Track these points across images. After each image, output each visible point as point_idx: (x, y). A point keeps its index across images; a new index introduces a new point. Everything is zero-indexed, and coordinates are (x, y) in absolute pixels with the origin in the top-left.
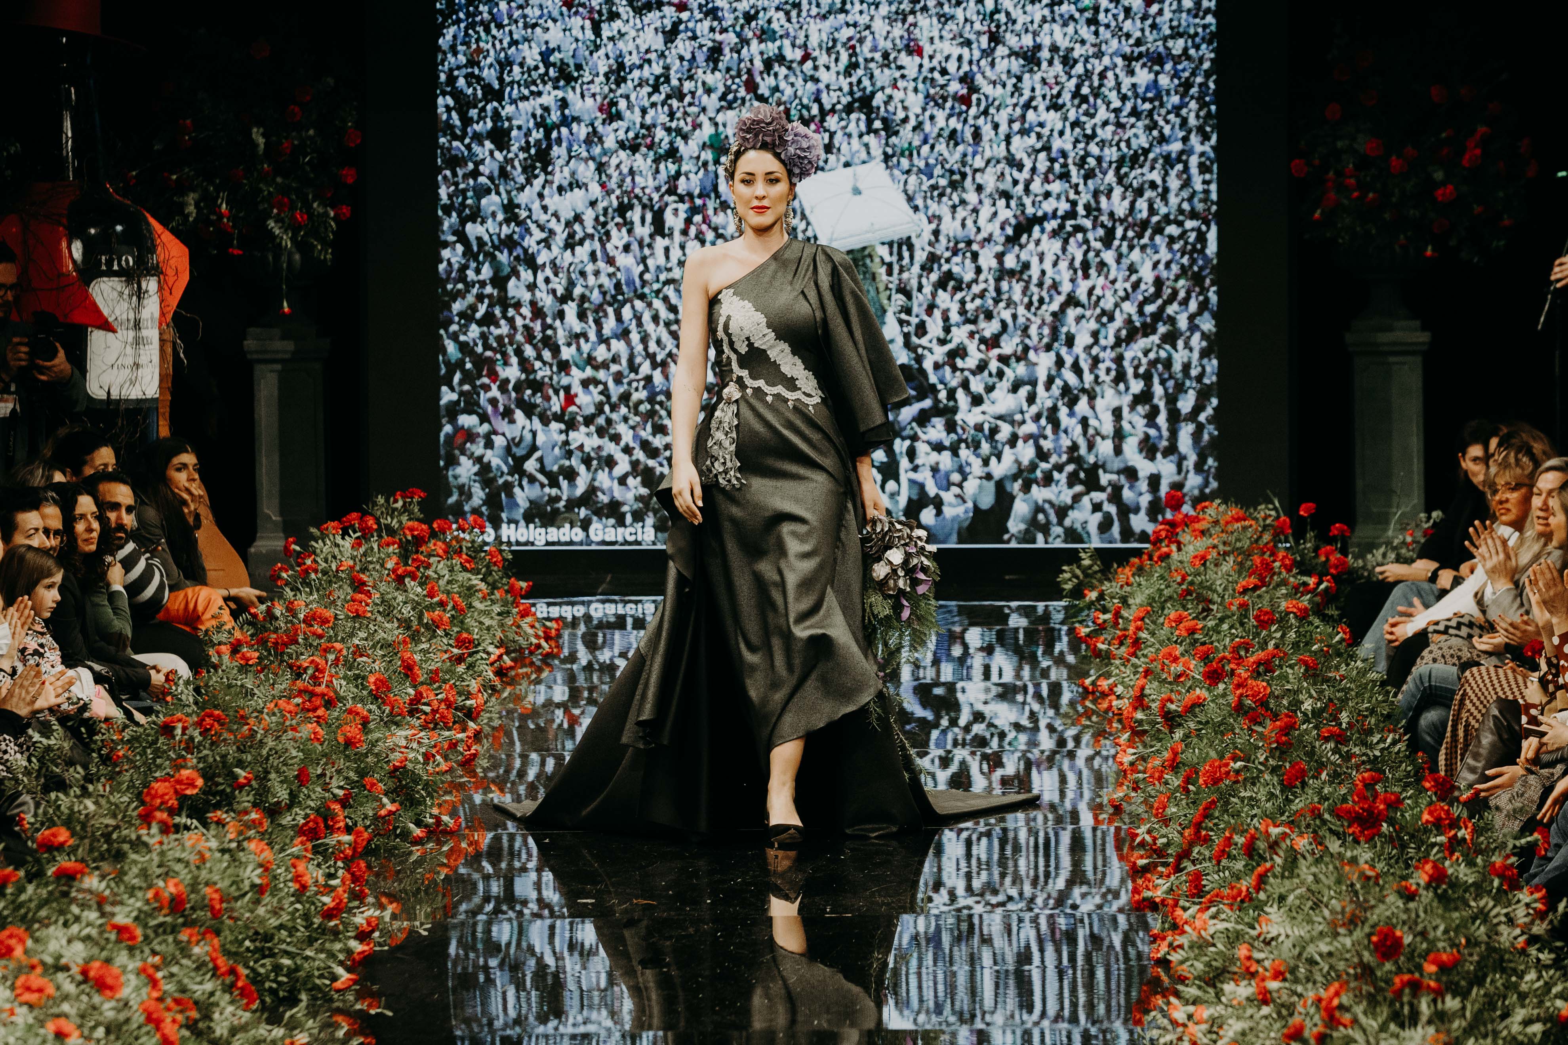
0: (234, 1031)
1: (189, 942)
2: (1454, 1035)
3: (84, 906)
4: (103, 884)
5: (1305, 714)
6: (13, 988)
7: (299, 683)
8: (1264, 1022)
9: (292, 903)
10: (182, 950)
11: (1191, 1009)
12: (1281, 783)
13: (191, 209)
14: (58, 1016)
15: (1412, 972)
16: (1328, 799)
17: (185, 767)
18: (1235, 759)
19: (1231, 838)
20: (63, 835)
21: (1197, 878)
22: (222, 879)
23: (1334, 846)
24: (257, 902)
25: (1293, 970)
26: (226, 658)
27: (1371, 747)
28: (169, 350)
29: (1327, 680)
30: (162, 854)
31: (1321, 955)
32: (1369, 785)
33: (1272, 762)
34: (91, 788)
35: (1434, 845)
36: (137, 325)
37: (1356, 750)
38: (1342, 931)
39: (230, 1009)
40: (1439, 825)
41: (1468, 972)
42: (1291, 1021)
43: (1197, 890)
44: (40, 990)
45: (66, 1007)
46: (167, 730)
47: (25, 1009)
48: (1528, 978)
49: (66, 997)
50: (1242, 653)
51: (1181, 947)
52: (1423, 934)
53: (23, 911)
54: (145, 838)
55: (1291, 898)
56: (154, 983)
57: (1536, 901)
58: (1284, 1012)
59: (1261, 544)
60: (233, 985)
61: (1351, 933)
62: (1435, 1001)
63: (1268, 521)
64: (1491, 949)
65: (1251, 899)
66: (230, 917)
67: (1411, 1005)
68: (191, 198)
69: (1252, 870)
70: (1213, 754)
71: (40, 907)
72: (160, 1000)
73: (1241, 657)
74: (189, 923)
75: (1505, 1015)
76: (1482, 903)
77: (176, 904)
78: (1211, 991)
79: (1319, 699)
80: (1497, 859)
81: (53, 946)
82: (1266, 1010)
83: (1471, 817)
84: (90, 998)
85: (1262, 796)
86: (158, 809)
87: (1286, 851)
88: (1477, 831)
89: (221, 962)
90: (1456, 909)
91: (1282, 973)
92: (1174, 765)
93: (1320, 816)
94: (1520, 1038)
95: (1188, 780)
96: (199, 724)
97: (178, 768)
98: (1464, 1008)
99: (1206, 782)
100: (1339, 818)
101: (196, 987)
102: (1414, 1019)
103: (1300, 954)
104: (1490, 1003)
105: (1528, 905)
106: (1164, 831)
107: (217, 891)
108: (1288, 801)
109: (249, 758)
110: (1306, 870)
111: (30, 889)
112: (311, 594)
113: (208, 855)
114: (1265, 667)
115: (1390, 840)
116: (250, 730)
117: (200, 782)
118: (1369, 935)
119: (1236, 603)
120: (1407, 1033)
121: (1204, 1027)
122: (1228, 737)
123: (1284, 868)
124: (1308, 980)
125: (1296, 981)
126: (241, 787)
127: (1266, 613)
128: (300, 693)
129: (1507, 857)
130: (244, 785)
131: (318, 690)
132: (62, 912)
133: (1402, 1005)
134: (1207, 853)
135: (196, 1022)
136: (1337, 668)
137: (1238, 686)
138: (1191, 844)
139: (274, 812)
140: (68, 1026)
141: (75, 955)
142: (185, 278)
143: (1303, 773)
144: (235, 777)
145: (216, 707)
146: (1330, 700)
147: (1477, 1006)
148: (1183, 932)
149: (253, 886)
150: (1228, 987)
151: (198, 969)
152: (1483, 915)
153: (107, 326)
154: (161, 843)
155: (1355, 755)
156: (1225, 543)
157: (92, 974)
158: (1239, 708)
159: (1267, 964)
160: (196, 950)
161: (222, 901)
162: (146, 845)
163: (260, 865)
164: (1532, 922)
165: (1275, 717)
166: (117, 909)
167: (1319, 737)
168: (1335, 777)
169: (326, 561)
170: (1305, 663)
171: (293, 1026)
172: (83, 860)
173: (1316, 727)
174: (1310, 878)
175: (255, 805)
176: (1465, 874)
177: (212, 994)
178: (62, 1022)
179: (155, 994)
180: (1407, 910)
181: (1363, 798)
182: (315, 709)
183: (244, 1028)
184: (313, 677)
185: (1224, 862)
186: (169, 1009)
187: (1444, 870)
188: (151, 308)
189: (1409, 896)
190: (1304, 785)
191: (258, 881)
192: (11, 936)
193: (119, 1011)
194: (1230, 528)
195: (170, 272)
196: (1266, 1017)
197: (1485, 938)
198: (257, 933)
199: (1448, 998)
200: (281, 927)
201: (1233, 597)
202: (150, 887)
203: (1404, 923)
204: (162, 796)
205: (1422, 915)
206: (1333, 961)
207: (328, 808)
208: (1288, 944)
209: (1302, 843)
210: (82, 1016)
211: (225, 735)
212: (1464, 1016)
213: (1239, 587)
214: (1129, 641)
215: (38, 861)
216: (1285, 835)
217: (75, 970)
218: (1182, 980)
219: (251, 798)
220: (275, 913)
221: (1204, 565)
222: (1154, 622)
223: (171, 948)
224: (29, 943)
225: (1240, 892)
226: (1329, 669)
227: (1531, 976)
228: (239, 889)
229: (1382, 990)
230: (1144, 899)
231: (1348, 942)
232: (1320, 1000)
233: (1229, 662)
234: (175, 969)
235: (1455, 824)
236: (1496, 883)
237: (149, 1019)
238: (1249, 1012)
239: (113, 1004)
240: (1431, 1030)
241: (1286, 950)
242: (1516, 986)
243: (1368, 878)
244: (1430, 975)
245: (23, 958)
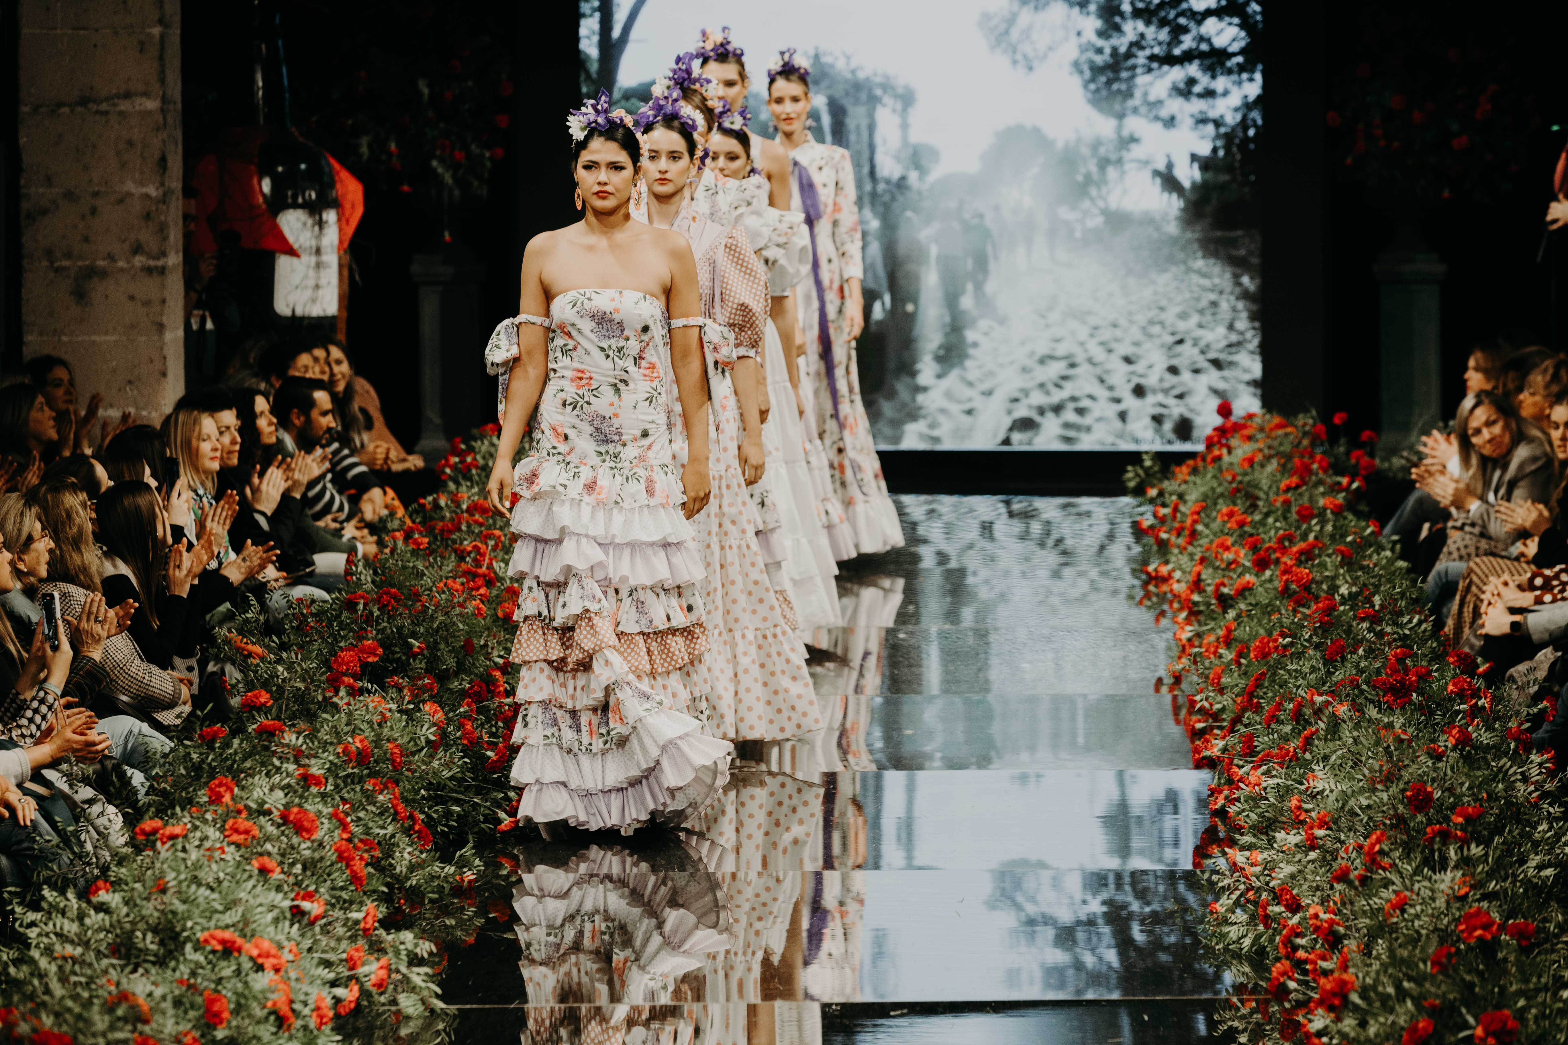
0: (412, 868)
1: (374, 791)
2: (1478, 877)
3: (283, 759)
4: (301, 740)
5: (1342, 596)
6: (222, 829)
7: (464, 566)
8: (1311, 866)
9: (461, 758)
10: (368, 797)
11: (1247, 853)
12: (1323, 657)
13: (364, 150)
14: (261, 854)
15: (1440, 823)
16: (1363, 672)
17: (368, 639)
18: (1283, 635)
19: (1280, 704)
20: (264, 697)
21: (1249, 740)
22: (402, 736)
23: (1372, 712)
24: (432, 756)
25: (1336, 821)
26: (400, 544)
27: (1402, 626)
28: (346, 273)
29: (1362, 568)
30: (350, 714)
31: (1360, 808)
32: (1400, 660)
33: (1315, 639)
34: (284, 655)
35: (1458, 712)
36: (318, 251)
37: (1388, 629)
38: (1379, 787)
39: (409, 849)
40: (1462, 695)
41: (1489, 823)
42: (1335, 866)
43: (1249, 751)
44: (247, 832)
45: (268, 846)
46: (350, 605)
47: (233, 847)
48: (1540, 828)
49: (268, 839)
50: (1287, 544)
51: (1238, 800)
52: (1450, 790)
53: (229, 763)
54: (335, 700)
55: (1334, 757)
56: (344, 826)
57: (1546, 761)
58: (1329, 858)
59: (1301, 447)
60: (411, 828)
61: (1387, 789)
62: (1461, 848)
63: (1307, 428)
64: (1509, 804)
65: (1298, 759)
66: (408, 770)
67: (1440, 850)
68: (364, 141)
69: (1299, 734)
70: (1262, 632)
71: (244, 759)
72: (350, 840)
73: (1285, 548)
74: (373, 774)
75: (1522, 861)
76: (1502, 763)
77: (362, 758)
78: (1264, 837)
79: (1355, 584)
80: (1513, 724)
81: (257, 793)
82: (1313, 855)
83: (1489, 687)
84: (289, 839)
85: (1306, 670)
86: (345, 674)
87: (1328, 717)
88: (1496, 700)
89: (400, 808)
90: (1479, 769)
91: (1327, 823)
92: (1228, 641)
93: (1358, 686)
94: (1535, 880)
95: (1240, 655)
96: (378, 601)
97: (360, 638)
98: (1486, 855)
99: (1256, 657)
100: (1374, 688)
101: (378, 831)
102: (1443, 865)
103: (1342, 808)
104: (1508, 849)
105: (1540, 765)
106: (1219, 698)
107: (397, 746)
108: (1329, 674)
109: (422, 630)
110: (1347, 734)
111: (236, 742)
112: (472, 487)
113: (388, 714)
114: (1306, 556)
115: (1420, 707)
116: (423, 605)
117: (380, 651)
118: (1403, 791)
119: (1281, 499)
120: (1437, 877)
121: (1258, 869)
122: (1275, 617)
123: (1327, 731)
124: (1350, 830)
125: (1339, 830)
126: (415, 656)
127: (1307, 508)
128: (465, 573)
129: (1522, 724)
130: (418, 654)
131: (480, 571)
132: (263, 764)
133: (1432, 852)
134: (1258, 718)
135: (379, 860)
136: (1370, 556)
137: (1284, 572)
138: (1244, 710)
139: (443, 677)
140: (270, 863)
141: (277, 800)
142: (359, 211)
143: (1343, 649)
144: (411, 646)
145: (393, 585)
146: (1364, 585)
147: (1498, 852)
148: (1238, 788)
149: (428, 742)
150: (1280, 836)
151: (381, 814)
152: (1502, 774)
153: (292, 252)
154: (348, 704)
155: (1387, 634)
156: (1270, 447)
157: (292, 817)
158: (1285, 592)
159: (1314, 814)
160: (381, 797)
161: (402, 755)
162: (335, 706)
163: (434, 725)
164: (1545, 781)
165: (1317, 598)
166: (313, 761)
167: (1355, 617)
168: (1370, 652)
169: (484, 458)
170: (1341, 552)
171: (464, 863)
172: (278, 718)
173: (1351, 609)
174: (1351, 741)
175: (427, 671)
176: (1485, 738)
177: (393, 836)
178: (266, 859)
179: (345, 836)
180: (1435, 769)
181: (1395, 671)
182: (478, 589)
183: (421, 865)
184: (475, 560)
185: (1273, 726)
186: (357, 848)
187: (1469, 735)
188: (331, 236)
189: (1437, 757)
190: (1343, 659)
191: (432, 738)
192: (220, 785)
193: (314, 851)
194: (1274, 434)
195: (348, 206)
196: (1313, 861)
197: (1503, 794)
198: (431, 783)
199: (1473, 846)
200: (452, 778)
201: (1277, 494)
202: (339, 743)
203: (1433, 780)
204: (347, 664)
205: (1449, 772)
206: (1371, 813)
207: (489, 675)
208: (1332, 797)
209: (1343, 710)
210: (283, 855)
211: (401, 610)
212: (1487, 861)
213: (1282, 486)
214: (1186, 532)
215: (240, 719)
216: (1328, 703)
217: (276, 813)
218: (1239, 829)
219: (423, 665)
220: (448, 765)
221: (1252, 466)
222: (1208, 516)
223: (359, 795)
224: (236, 790)
225: (1288, 751)
226: (1364, 557)
227: (1544, 826)
228: (416, 744)
229: (1414, 838)
230: (1204, 758)
231: (1385, 796)
232: (1361, 847)
233: (1275, 551)
234: (362, 814)
235: (1476, 694)
236: (1512, 746)
237: (341, 858)
238: (1298, 856)
239: (308, 844)
240: (1459, 874)
241: (1331, 803)
242: (1530, 836)
243: (1402, 741)
244: (1456, 824)
245: (230, 803)
